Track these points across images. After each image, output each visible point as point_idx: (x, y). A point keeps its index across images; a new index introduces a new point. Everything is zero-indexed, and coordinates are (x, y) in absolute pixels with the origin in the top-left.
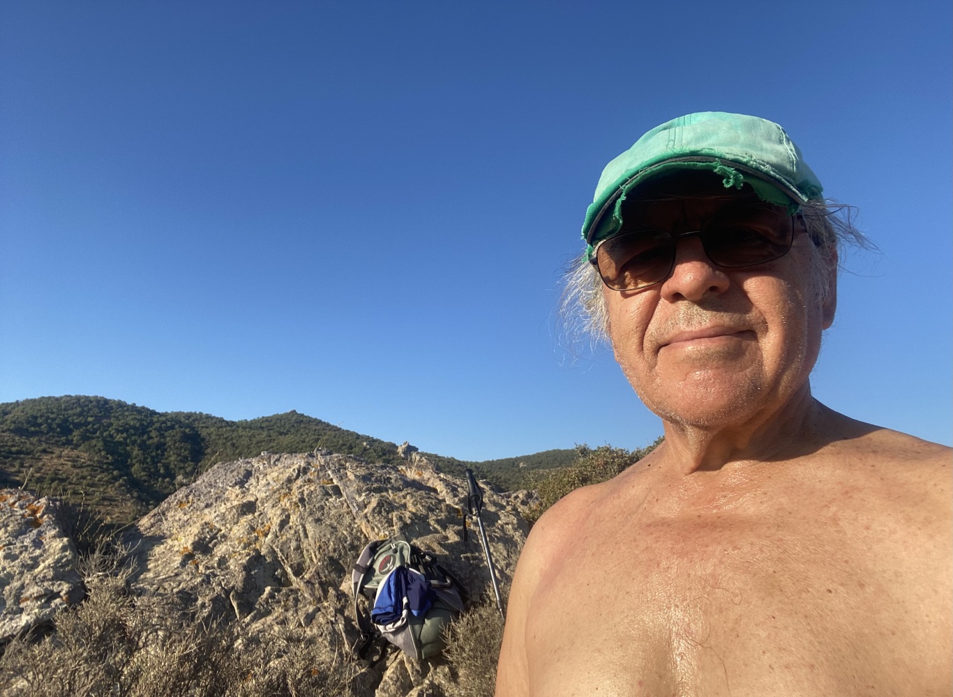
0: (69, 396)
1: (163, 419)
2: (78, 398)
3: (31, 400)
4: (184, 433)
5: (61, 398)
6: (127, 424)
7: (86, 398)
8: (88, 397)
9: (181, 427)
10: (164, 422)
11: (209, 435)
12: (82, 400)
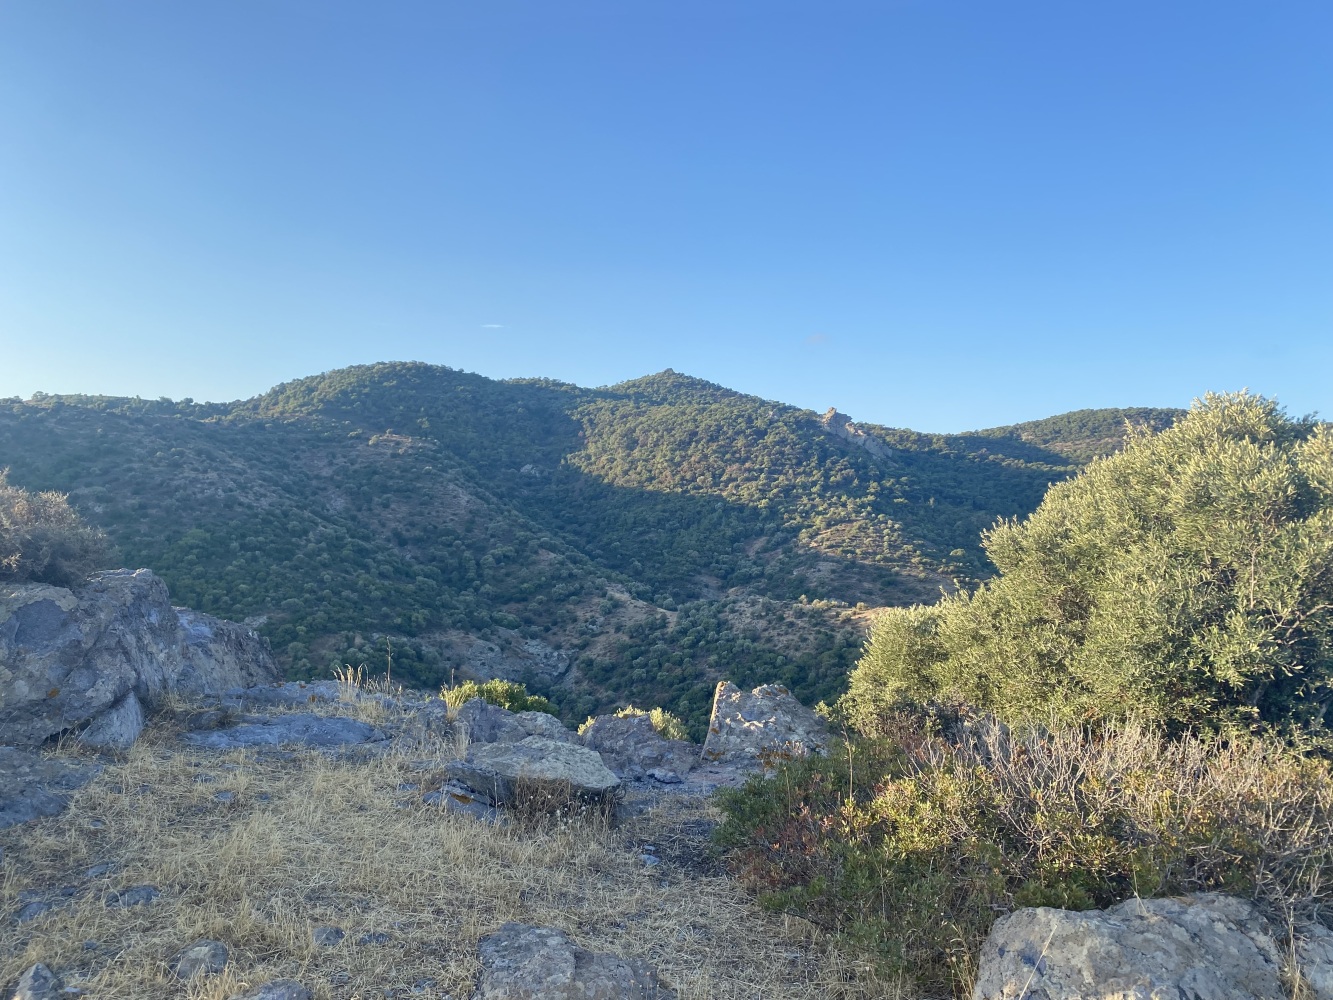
0: (383, 363)
1: (500, 388)
2: (393, 366)
3: (339, 370)
4: (528, 407)
6: (458, 398)
7: (404, 365)
8: (406, 363)
9: (523, 399)
10: (502, 393)
11: (559, 408)
12: (398, 368)
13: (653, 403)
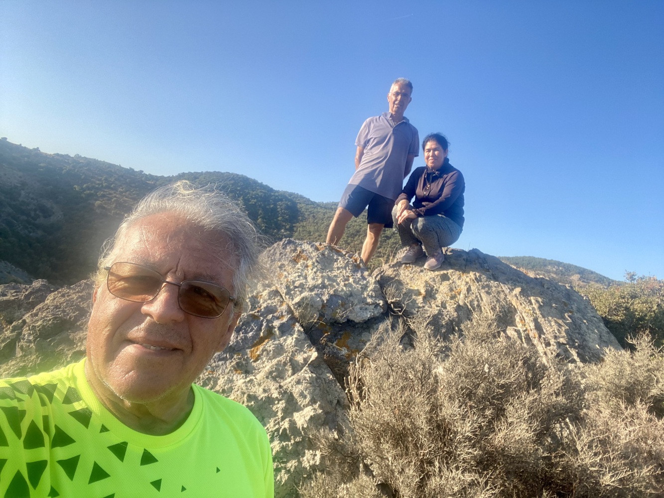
0: (229, 173)
1: (277, 194)
3: (209, 172)
4: (287, 205)
5: (224, 173)
6: (258, 194)
9: (286, 201)
10: (277, 196)
11: (301, 208)
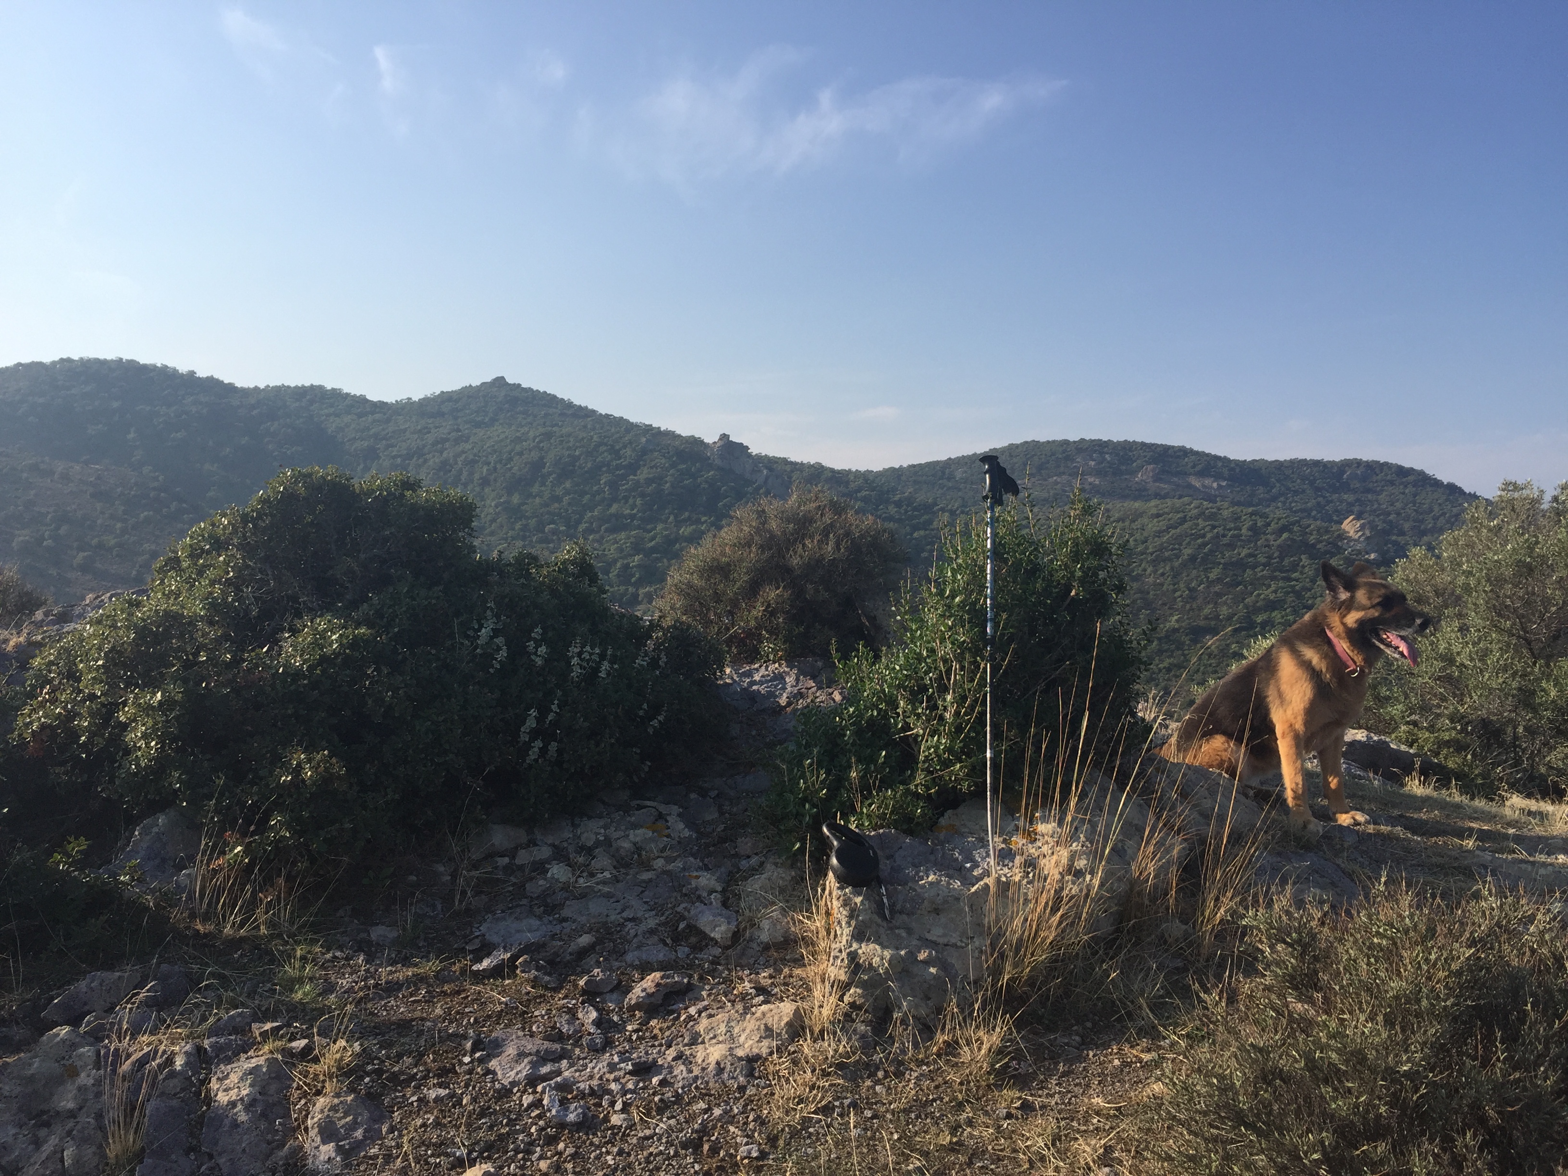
2: (86, 364)
7: (101, 362)
8: (106, 361)
12: (94, 367)
13: (478, 425)
